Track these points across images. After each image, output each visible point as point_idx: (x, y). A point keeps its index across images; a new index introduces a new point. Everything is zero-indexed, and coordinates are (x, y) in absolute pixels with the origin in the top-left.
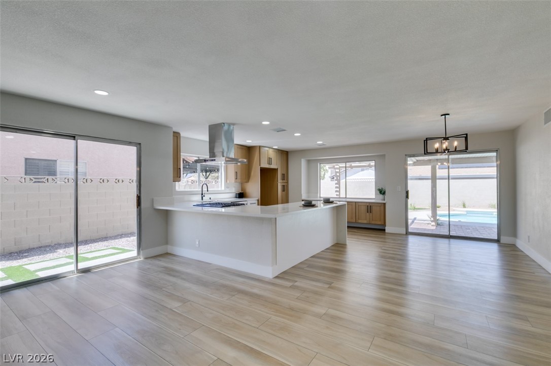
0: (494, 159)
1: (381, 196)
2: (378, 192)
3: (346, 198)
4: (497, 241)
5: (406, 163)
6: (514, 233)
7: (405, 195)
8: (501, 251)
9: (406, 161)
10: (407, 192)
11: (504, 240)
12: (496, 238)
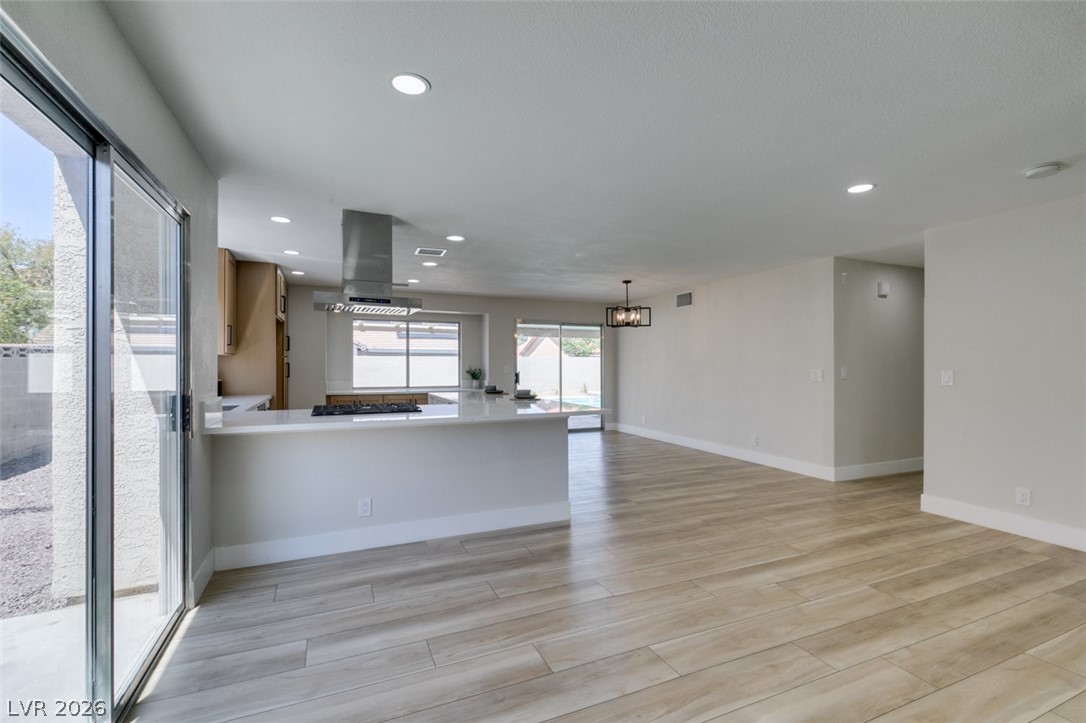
0: (599, 334)
1: (475, 383)
2: (469, 377)
3: (408, 387)
4: (602, 429)
5: (515, 330)
6: (615, 418)
7: (514, 378)
8: (605, 440)
9: (515, 326)
10: (517, 375)
11: (608, 426)
12: (599, 426)
